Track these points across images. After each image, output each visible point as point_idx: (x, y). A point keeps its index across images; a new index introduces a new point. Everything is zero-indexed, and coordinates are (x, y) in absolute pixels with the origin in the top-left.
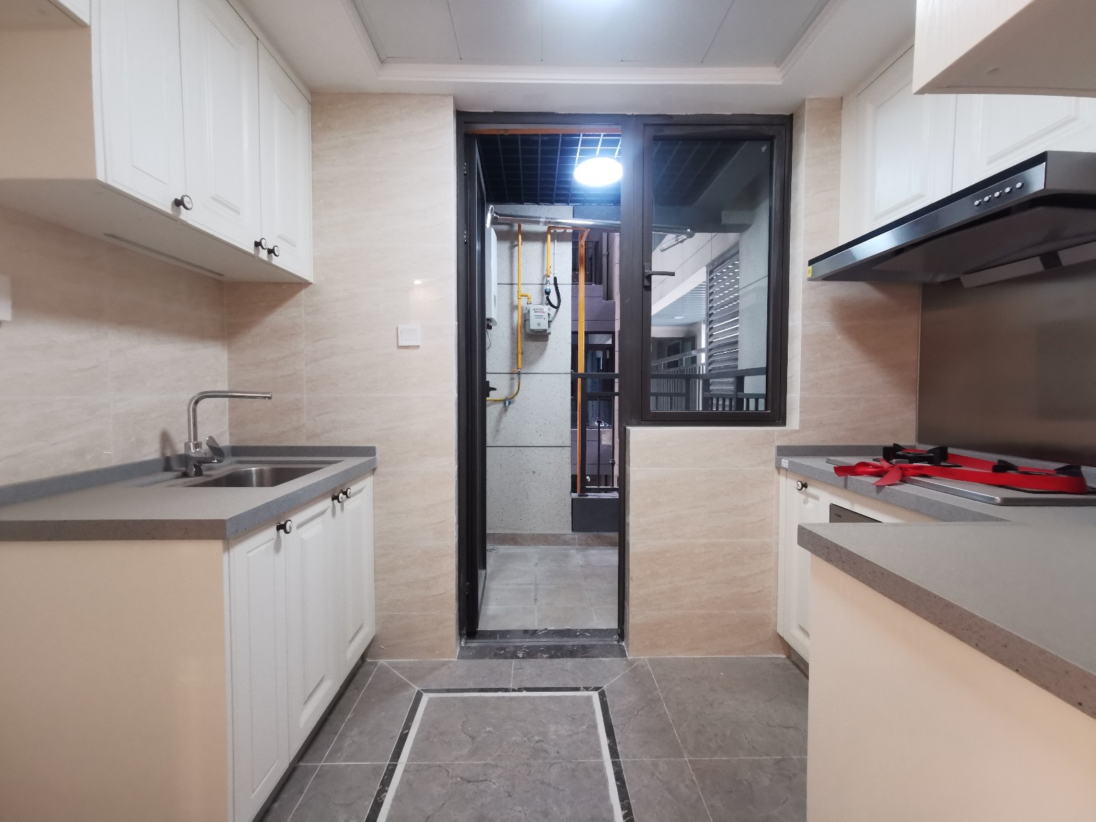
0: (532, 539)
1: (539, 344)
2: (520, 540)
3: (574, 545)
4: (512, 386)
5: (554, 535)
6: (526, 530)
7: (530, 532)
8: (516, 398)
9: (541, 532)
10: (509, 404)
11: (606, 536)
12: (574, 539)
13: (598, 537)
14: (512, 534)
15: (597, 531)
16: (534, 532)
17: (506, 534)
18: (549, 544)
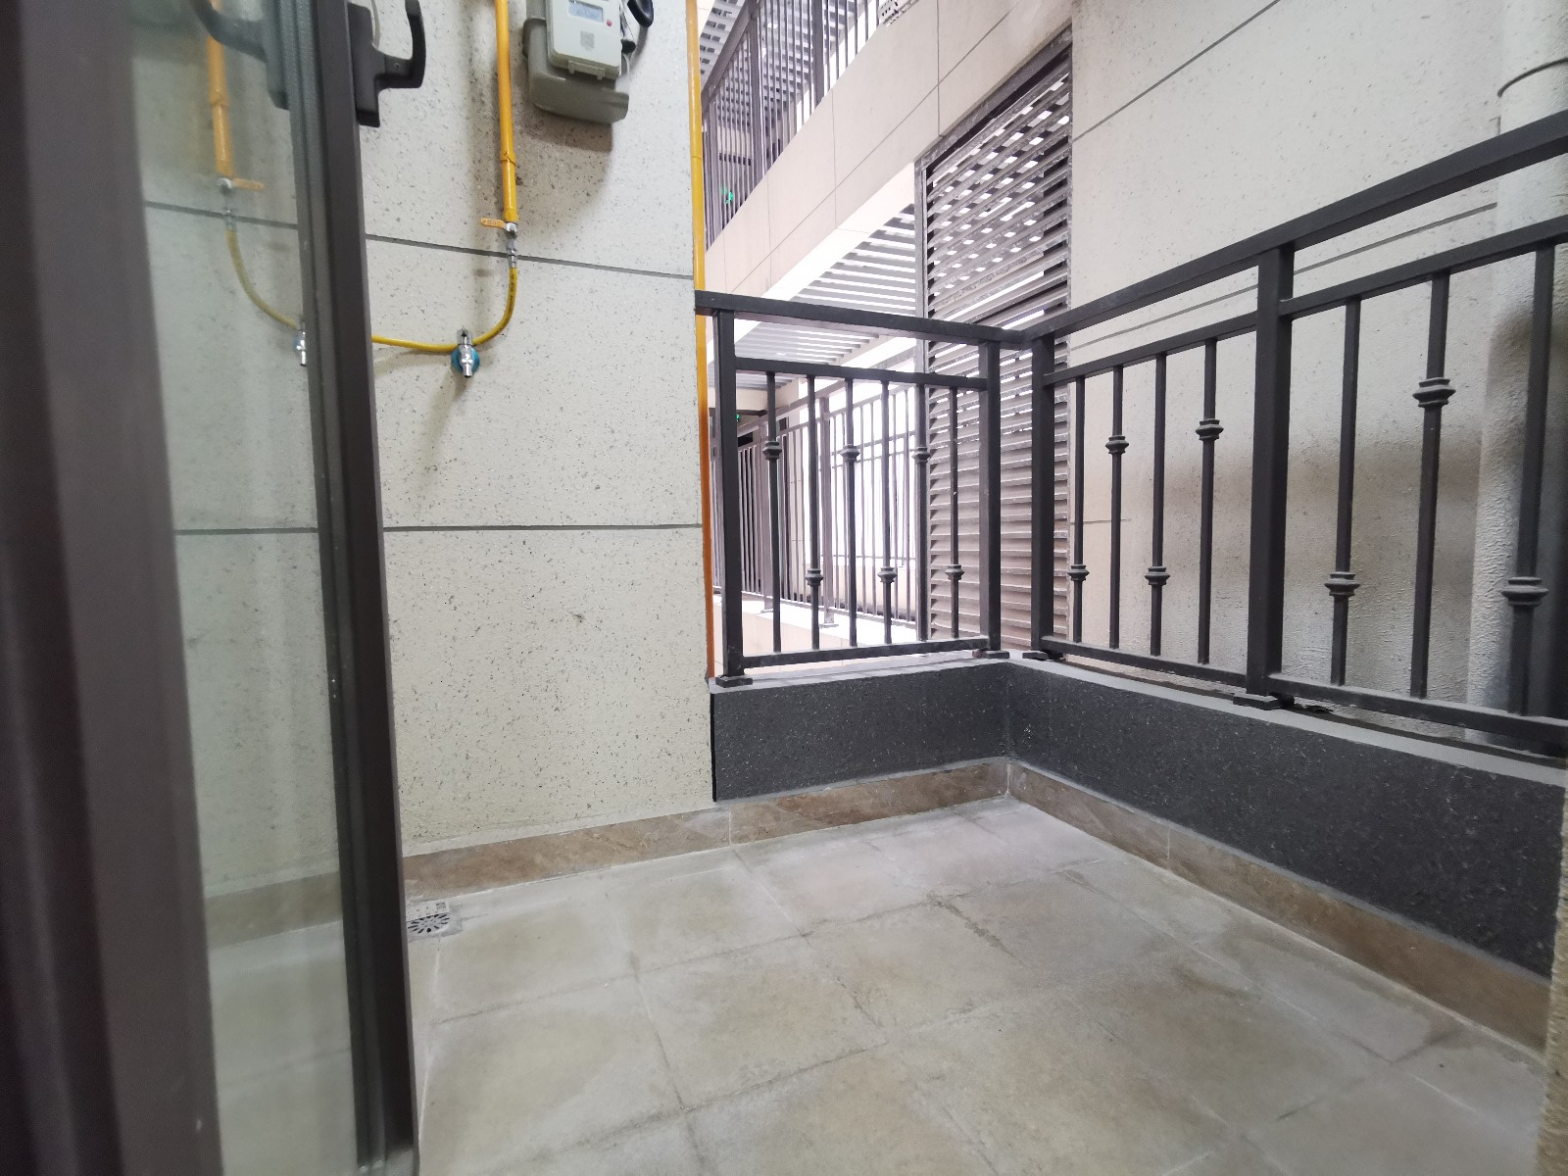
0: (585, 847)
1: (579, 155)
2: (539, 859)
3: (724, 841)
4: (480, 301)
5: (658, 822)
6: (562, 823)
7: (576, 825)
8: (500, 348)
9: (616, 820)
10: (475, 368)
11: (813, 799)
12: (720, 824)
13: (793, 806)
14: (508, 845)
15: (789, 788)
16: (590, 823)
17: (485, 847)
18: (643, 856)
